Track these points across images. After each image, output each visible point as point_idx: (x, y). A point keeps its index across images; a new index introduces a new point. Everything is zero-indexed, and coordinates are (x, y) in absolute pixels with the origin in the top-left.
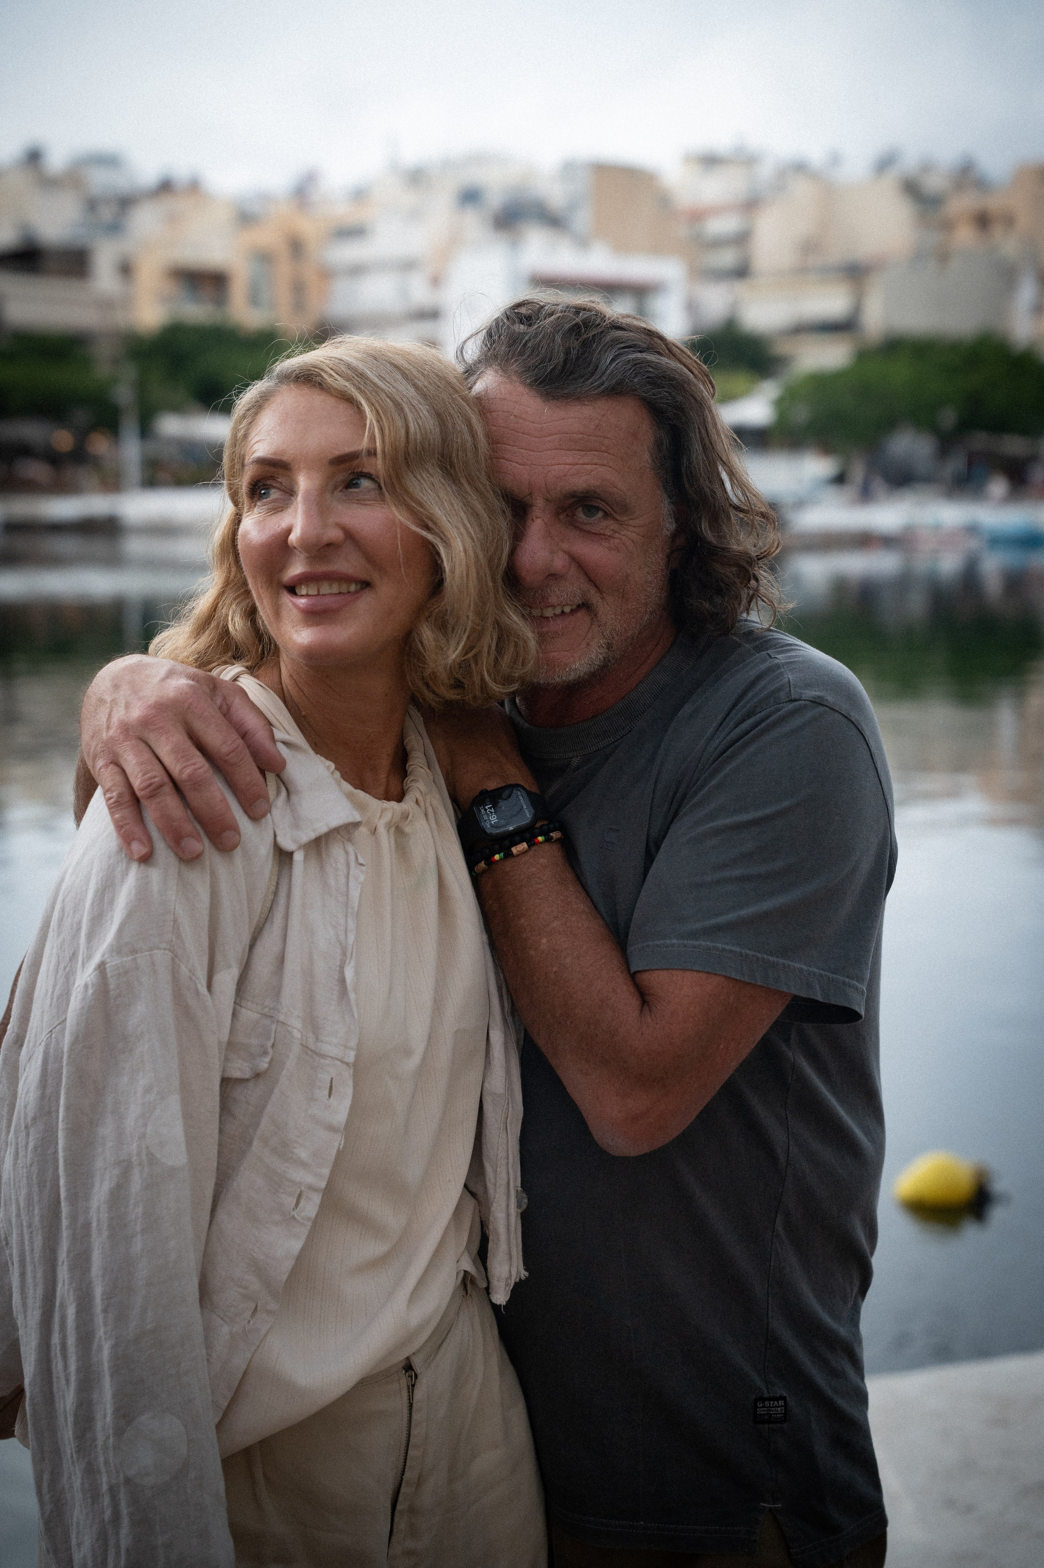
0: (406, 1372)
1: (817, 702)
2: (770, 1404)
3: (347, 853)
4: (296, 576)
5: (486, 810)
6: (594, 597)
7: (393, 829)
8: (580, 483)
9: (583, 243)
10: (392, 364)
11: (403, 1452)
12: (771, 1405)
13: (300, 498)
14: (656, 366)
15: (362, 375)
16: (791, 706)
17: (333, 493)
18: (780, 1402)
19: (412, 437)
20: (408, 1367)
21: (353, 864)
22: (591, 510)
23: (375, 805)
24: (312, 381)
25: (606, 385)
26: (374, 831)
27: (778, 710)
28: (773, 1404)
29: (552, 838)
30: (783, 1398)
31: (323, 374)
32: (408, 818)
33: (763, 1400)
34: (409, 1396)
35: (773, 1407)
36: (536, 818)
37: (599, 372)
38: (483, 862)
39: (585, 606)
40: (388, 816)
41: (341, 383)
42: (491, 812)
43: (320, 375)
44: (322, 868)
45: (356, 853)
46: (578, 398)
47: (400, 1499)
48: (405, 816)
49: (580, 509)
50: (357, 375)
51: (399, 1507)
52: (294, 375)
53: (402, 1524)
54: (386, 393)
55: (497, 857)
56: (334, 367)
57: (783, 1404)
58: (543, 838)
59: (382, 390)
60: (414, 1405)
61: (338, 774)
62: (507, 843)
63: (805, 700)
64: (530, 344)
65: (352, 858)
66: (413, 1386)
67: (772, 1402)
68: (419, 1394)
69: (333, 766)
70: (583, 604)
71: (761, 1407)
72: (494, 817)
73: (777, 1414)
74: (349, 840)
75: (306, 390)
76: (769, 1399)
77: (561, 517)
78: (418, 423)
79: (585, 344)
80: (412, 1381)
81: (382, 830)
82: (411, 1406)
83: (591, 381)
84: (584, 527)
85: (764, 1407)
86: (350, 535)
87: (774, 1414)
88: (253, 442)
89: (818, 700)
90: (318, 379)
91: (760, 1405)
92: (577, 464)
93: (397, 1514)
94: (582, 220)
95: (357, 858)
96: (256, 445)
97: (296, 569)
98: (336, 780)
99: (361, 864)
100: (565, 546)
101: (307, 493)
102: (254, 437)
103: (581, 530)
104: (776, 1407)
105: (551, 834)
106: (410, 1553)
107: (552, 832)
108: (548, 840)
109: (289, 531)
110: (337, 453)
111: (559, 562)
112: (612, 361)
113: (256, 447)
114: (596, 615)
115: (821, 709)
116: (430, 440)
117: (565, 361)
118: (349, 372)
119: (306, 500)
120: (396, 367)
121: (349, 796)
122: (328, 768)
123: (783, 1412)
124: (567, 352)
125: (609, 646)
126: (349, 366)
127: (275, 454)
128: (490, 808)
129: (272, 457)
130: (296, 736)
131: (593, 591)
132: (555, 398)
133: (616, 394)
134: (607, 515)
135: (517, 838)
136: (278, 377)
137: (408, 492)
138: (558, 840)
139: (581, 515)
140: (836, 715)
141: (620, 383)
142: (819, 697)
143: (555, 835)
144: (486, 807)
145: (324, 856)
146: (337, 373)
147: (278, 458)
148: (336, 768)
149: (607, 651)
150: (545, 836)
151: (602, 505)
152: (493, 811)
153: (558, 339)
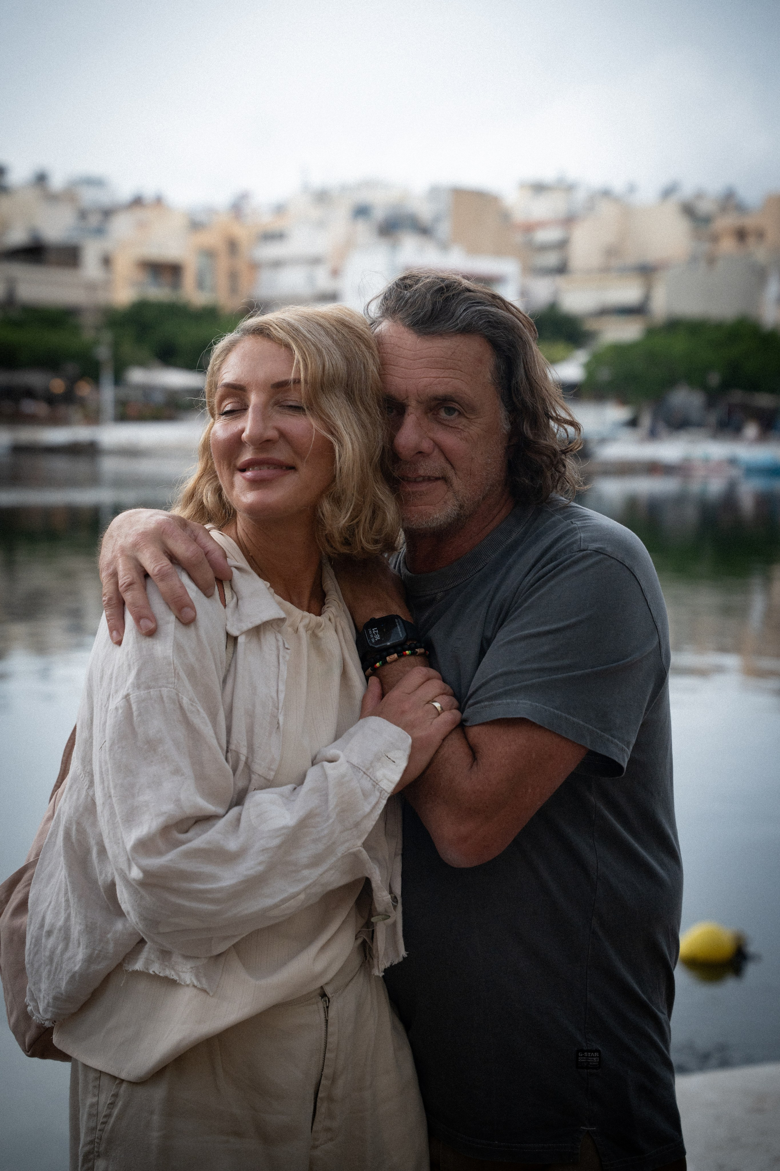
0: (322, 998)
1: (597, 552)
2: (588, 1054)
3: (277, 640)
4: (246, 460)
5: (372, 631)
6: (451, 473)
7: (310, 632)
8: (441, 390)
9: (444, 247)
10: (317, 323)
11: (322, 1055)
12: (589, 1056)
13: (250, 410)
14: (494, 315)
15: (296, 330)
16: (581, 554)
17: (273, 407)
18: (595, 1053)
19: (326, 372)
20: (323, 995)
21: (281, 648)
22: (450, 411)
23: (298, 613)
24: (263, 333)
25: (460, 325)
26: (296, 631)
27: (571, 557)
28: (590, 1054)
29: (417, 652)
30: (597, 1051)
31: (271, 328)
32: (320, 627)
33: (583, 1051)
34: (325, 1015)
35: (590, 1057)
36: (407, 639)
37: (454, 318)
38: (370, 669)
39: (445, 479)
40: (306, 621)
41: (282, 335)
42: (376, 633)
43: (269, 329)
44: (261, 648)
45: (283, 641)
46: (441, 334)
47: (321, 1088)
48: (319, 625)
49: (443, 410)
50: (293, 330)
51: (320, 1095)
52: (252, 329)
53: (322, 1108)
54: (311, 342)
55: (378, 665)
56: (278, 324)
57: (598, 1055)
58: (410, 652)
59: (309, 340)
60: (329, 1021)
61: (272, 590)
62: (385, 654)
63: (590, 550)
64: (410, 300)
65: (281, 644)
66: (328, 1007)
67: (589, 1053)
68: (332, 1013)
69: (269, 584)
70: (443, 478)
71: (581, 1057)
72: (378, 636)
73: (593, 1062)
74: (279, 632)
75: (260, 339)
76: (588, 1051)
77: (429, 415)
78: (331, 362)
79: (447, 299)
80: (326, 1004)
81: (302, 630)
82: (327, 1021)
83: (449, 323)
84: (444, 422)
85: (583, 1056)
86: (283, 434)
87: (591, 1062)
88: (223, 373)
89: (600, 551)
90: (267, 332)
91: (580, 1054)
92: (439, 377)
93: (318, 1100)
94: (444, 229)
95: (284, 644)
96: (225, 375)
97: (247, 456)
98: (271, 593)
99: (287, 649)
100: (431, 435)
101: (255, 406)
102: (224, 370)
103: (443, 424)
104: (592, 1057)
105: (416, 650)
106: (328, 1130)
107: (417, 648)
108: (414, 654)
109: (243, 431)
110: (277, 380)
111: (426, 445)
112: (465, 310)
113: (224, 376)
114: (451, 485)
115: (602, 556)
116: (339, 374)
117: (433, 310)
118: (288, 327)
119: (254, 411)
120: (320, 325)
121: (279, 604)
122: (266, 585)
123: (598, 1061)
124: (434, 304)
125: (461, 507)
126: (289, 324)
127: (236, 380)
128: (375, 630)
129: (234, 382)
130: (243, 563)
131: (449, 467)
132: (425, 334)
133: (467, 332)
134: (460, 414)
135: (392, 651)
136: (242, 330)
137: (322, 411)
138: (421, 655)
139: (443, 414)
140: (613, 561)
141: (469, 324)
142: (601, 548)
143: (419, 651)
144: (373, 629)
145: (263, 640)
146: (280, 328)
147: (239, 383)
148: (271, 586)
149: (459, 509)
150: (411, 651)
151: (457, 406)
152: (377, 632)
153: (429, 296)
